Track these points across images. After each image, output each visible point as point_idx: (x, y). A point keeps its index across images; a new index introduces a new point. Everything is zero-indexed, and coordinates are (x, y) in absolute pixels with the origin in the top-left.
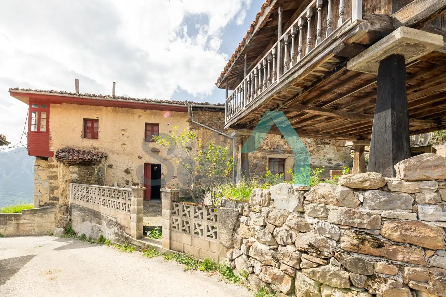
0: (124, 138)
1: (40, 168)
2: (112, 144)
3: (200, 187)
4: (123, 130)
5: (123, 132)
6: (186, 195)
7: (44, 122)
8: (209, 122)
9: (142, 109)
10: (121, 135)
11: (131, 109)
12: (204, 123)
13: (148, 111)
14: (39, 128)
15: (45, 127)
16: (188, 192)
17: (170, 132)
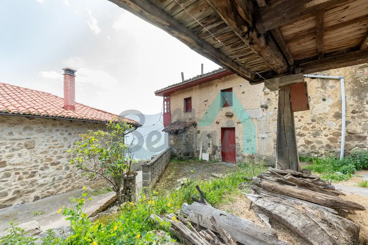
0: (206, 108)
2: (199, 114)
4: (205, 101)
5: (206, 103)
9: (218, 79)
10: (204, 105)
11: (211, 82)
13: (223, 79)
14: (167, 111)
15: (169, 109)
17: (243, 93)
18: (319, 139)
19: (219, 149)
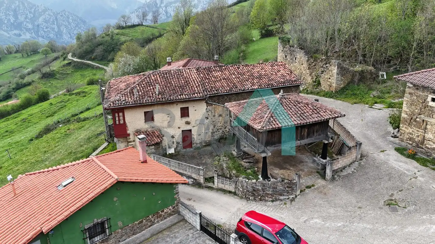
1: (120, 142)
3: (214, 138)
6: (206, 143)
7: (121, 118)
8: (218, 100)
12: (215, 102)
14: (119, 122)
15: (122, 121)
16: (207, 142)
17: (196, 110)
18: (226, 130)
19: (180, 143)
